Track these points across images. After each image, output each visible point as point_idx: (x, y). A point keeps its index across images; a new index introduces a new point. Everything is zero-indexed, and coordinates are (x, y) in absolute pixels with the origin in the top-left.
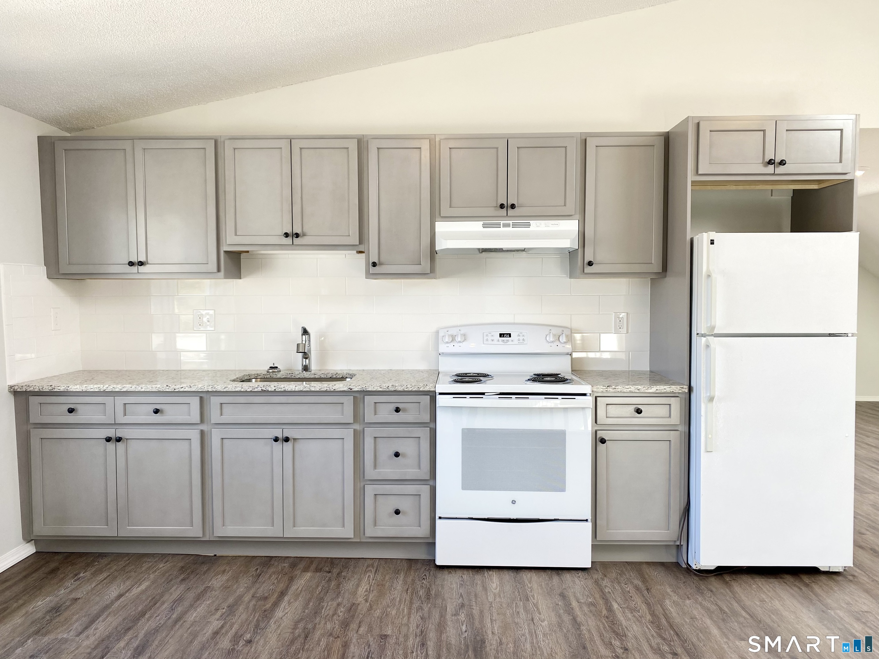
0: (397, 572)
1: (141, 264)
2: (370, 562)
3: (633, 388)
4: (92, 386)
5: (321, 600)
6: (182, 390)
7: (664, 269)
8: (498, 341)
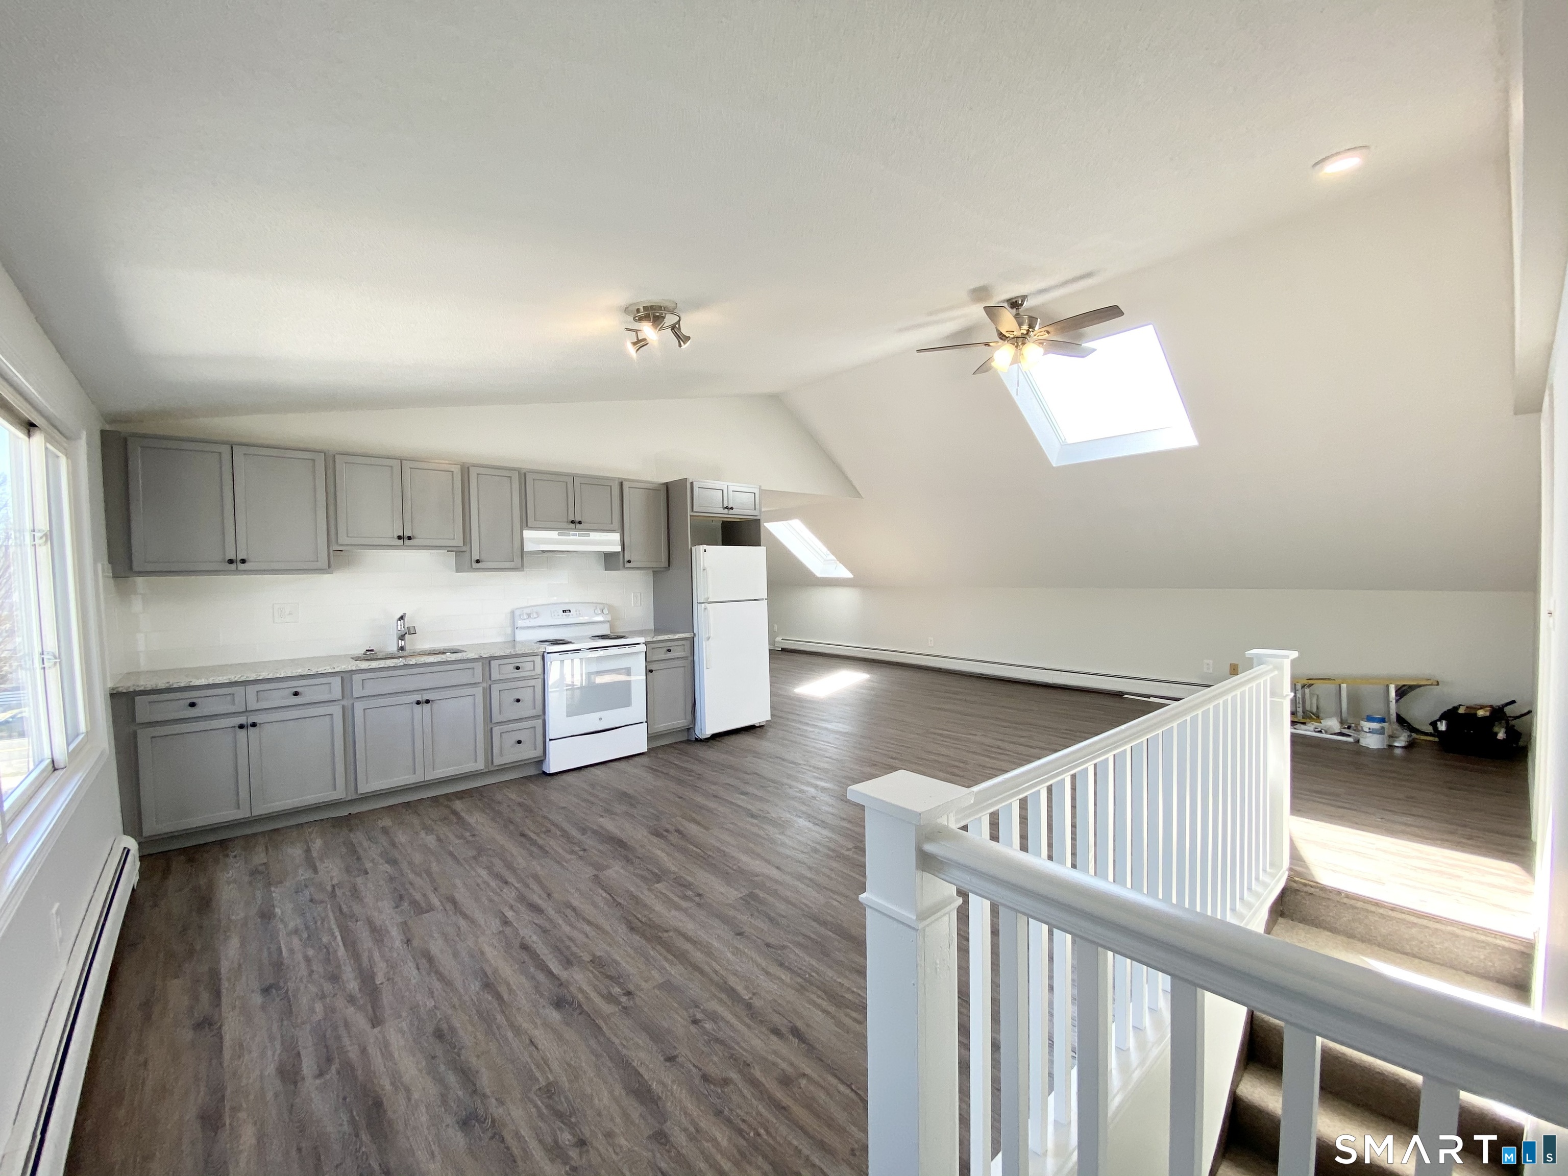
1: (243, 561)
3: (666, 637)
6: (324, 672)
7: (669, 566)
8: (562, 615)
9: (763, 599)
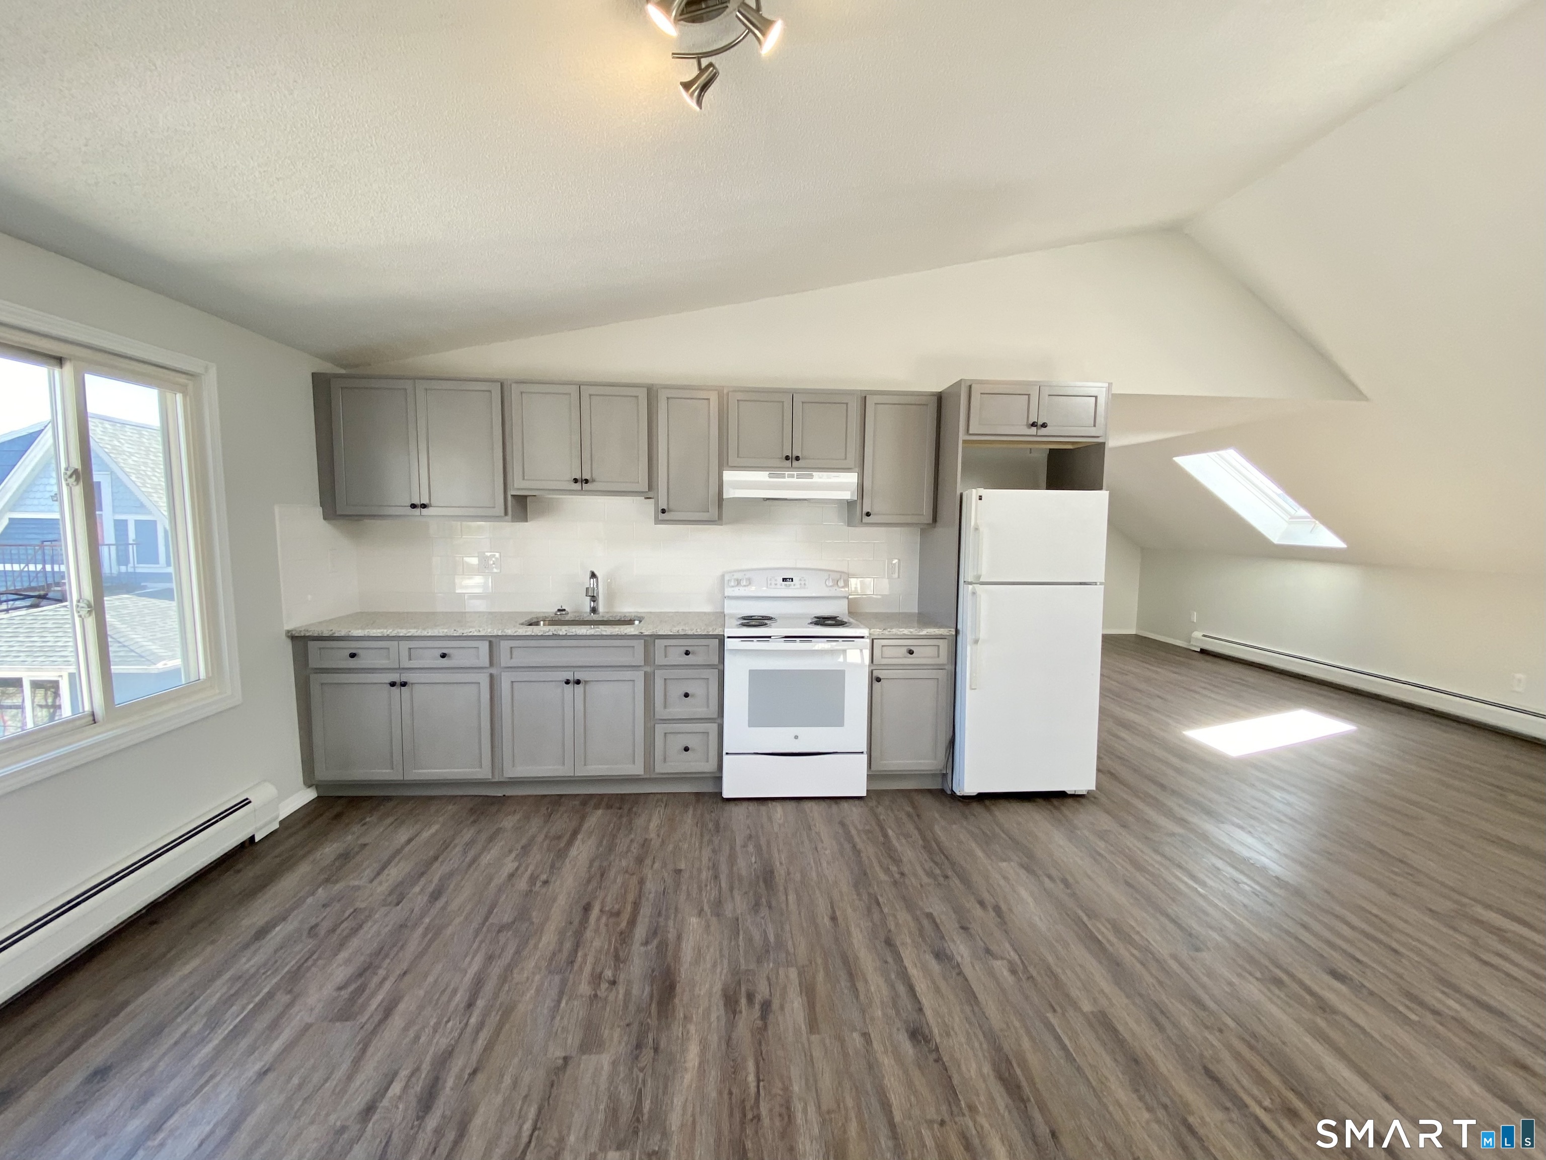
0: (686, 806)
1: (424, 506)
2: (660, 796)
3: (906, 631)
4: (374, 631)
5: (614, 837)
6: (471, 634)
7: (935, 519)
8: (781, 585)
9: (1096, 584)
